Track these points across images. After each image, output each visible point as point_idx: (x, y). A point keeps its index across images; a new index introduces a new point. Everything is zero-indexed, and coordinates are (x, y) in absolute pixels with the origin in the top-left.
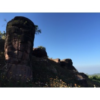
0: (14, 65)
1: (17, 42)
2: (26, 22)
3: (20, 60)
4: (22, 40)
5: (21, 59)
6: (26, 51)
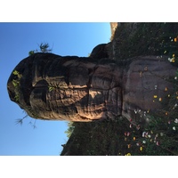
0: (126, 98)
1: (68, 93)
2: (16, 73)
3: (113, 84)
4: (62, 80)
5: (110, 81)
6: (90, 70)
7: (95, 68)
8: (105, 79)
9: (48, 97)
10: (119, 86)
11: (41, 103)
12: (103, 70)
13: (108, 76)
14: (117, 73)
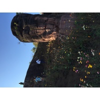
0: (60, 31)
1: (38, 31)
2: (15, 23)
3: (55, 26)
4: (35, 26)
5: (53, 25)
6: (46, 21)
7: (47, 20)
8: (51, 24)
9: (30, 33)
10: (57, 27)
11: (28, 36)
12: (50, 21)
13: (53, 23)
14: (56, 22)
